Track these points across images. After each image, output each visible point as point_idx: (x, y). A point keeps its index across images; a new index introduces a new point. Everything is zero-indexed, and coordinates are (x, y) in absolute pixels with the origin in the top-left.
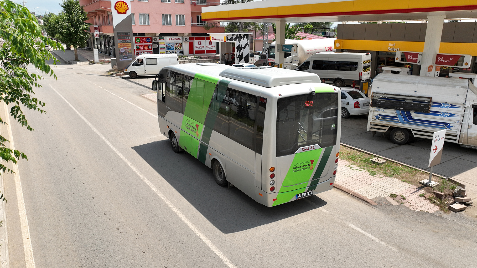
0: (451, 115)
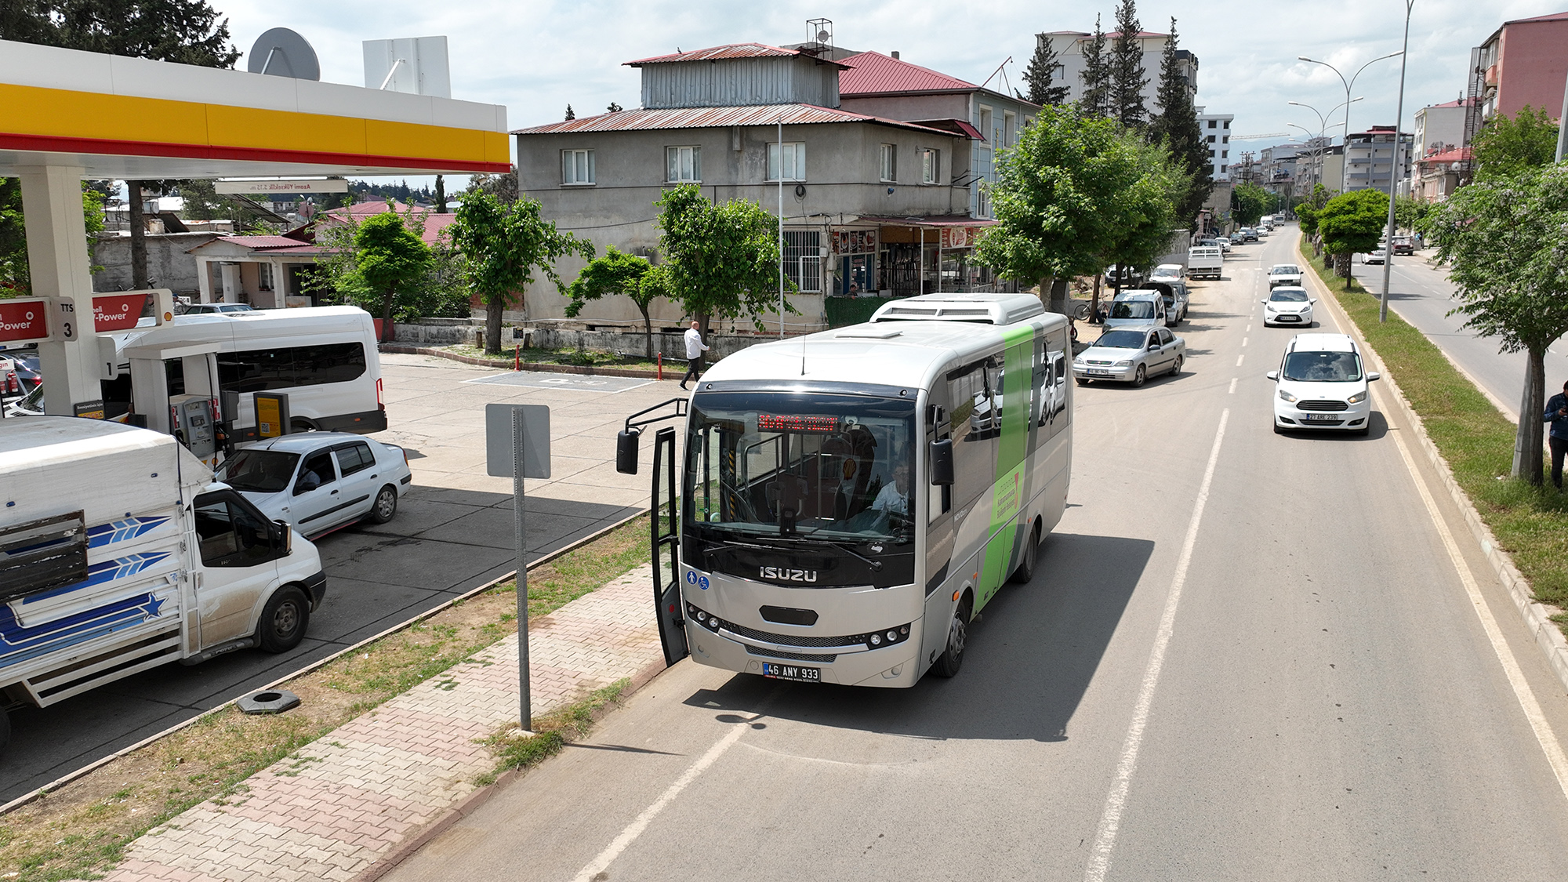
0: (151, 558)
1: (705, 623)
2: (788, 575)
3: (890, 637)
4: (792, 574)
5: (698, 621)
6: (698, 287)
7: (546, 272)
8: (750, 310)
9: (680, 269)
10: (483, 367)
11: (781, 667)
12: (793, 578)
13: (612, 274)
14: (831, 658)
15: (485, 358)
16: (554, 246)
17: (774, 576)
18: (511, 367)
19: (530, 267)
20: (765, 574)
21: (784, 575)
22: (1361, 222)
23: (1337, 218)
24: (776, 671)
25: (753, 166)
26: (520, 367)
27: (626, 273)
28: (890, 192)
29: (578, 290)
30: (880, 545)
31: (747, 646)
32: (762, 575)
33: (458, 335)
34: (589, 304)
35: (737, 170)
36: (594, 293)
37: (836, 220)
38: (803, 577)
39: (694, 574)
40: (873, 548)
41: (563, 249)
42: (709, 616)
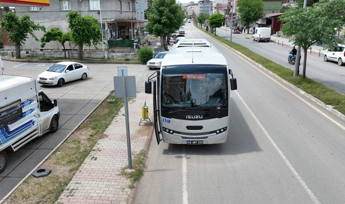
1: (169, 132)
2: (194, 117)
3: (222, 130)
4: (195, 117)
5: (167, 132)
6: (80, 38)
7: (32, 35)
8: (94, 44)
9: (75, 34)
10: (17, 62)
11: (192, 141)
12: (196, 118)
13: (53, 35)
14: (207, 137)
15: (17, 60)
16: (34, 28)
17: (190, 118)
18: (26, 62)
19: (27, 34)
20: (188, 117)
21: (193, 117)
22: (218, 21)
23: (213, 20)
24: (191, 143)
25: (85, 6)
26: (29, 62)
27: (57, 35)
28: (121, 13)
29: (43, 40)
30: (219, 107)
31: (182, 137)
32: (187, 118)
33: (5, 53)
34: (47, 44)
35: (81, 7)
36: (48, 41)
37: (109, 20)
38: (199, 117)
39: (165, 119)
40: (218, 108)
41: (37, 29)
42: (170, 130)
